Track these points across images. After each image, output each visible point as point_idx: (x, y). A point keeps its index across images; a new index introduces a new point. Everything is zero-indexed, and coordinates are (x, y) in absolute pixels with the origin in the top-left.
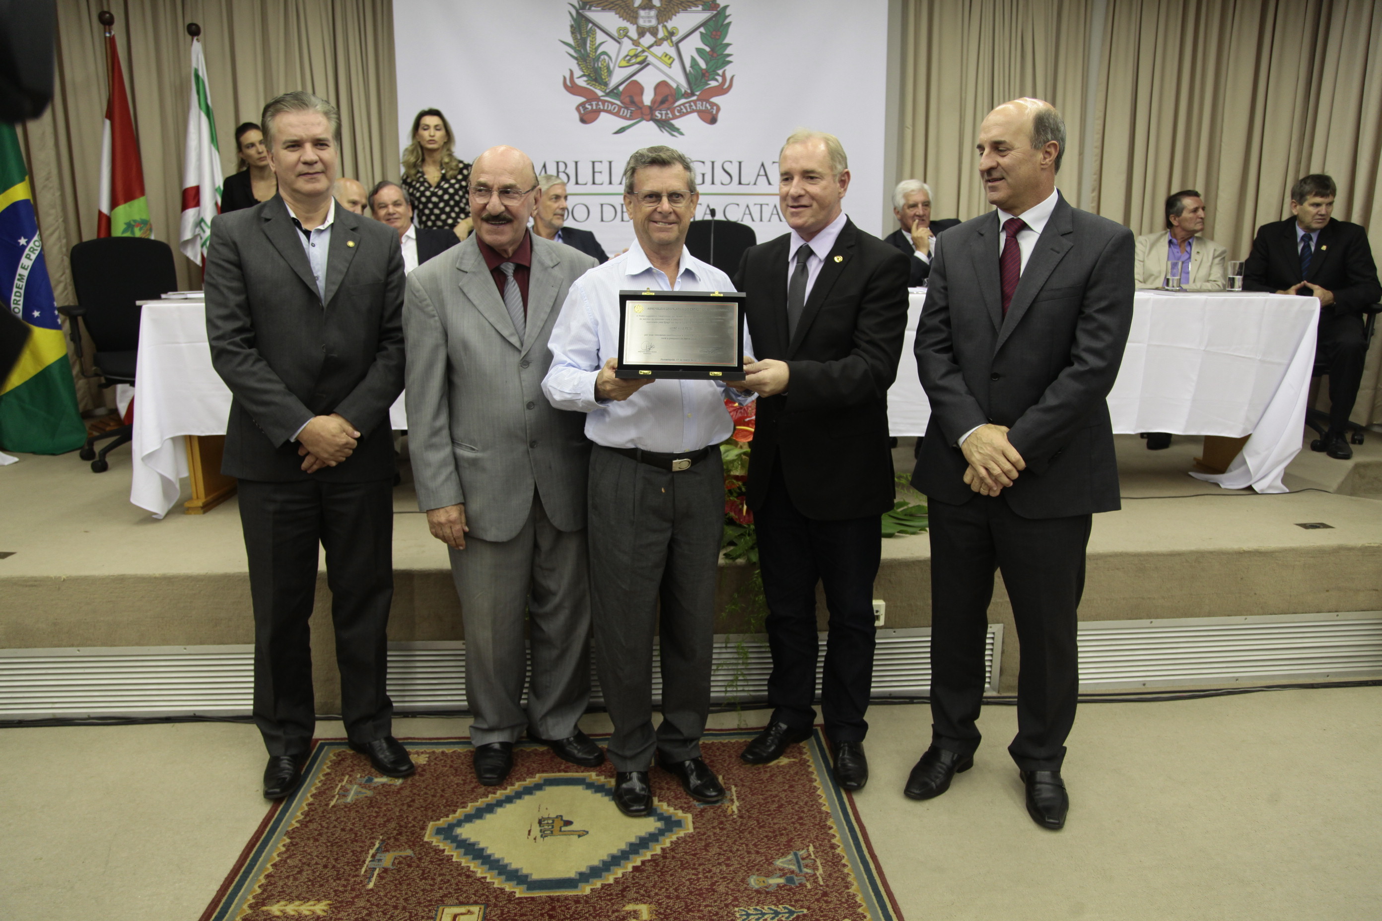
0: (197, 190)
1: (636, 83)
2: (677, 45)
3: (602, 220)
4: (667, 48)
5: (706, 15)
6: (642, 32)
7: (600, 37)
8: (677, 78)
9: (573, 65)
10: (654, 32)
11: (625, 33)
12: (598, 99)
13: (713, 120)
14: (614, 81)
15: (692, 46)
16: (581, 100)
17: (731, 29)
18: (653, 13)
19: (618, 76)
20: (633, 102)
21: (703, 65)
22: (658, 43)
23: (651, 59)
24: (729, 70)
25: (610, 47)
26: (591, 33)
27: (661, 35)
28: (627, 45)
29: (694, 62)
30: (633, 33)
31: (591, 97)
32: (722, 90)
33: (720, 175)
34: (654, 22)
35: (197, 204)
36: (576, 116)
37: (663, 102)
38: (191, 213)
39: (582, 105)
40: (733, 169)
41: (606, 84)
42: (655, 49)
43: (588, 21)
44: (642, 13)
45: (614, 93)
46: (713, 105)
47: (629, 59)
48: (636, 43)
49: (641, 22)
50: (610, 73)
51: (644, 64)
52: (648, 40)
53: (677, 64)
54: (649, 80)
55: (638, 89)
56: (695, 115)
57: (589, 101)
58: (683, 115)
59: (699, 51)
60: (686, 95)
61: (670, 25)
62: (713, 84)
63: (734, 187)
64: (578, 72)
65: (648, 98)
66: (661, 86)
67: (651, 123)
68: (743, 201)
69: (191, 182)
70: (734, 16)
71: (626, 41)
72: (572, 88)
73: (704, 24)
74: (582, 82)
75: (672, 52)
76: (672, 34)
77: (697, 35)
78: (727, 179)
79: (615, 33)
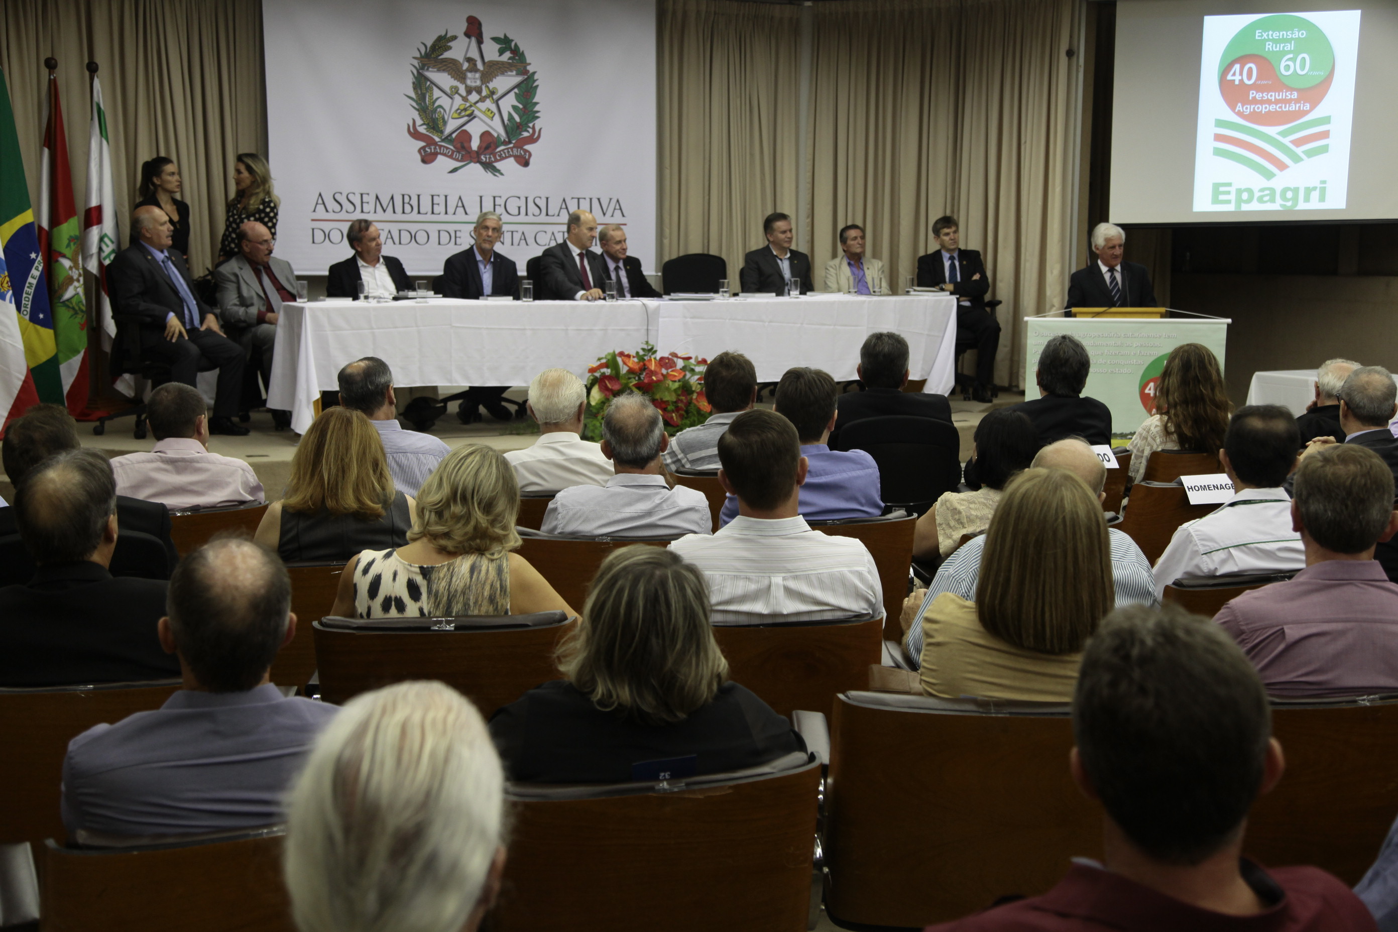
0: (99, 208)
1: (465, 132)
2: (497, 102)
3: (439, 244)
4: (489, 104)
5: (519, 79)
6: (469, 91)
7: (437, 93)
8: (498, 130)
9: (416, 115)
10: (479, 91)
11: (456, 90)
12: (435, 144)
13: (526, 164)
14: (448, 129)
15: (509, 103)
16: (422, 144)
17: (539, 91)
18: (478, 75)
19: (452, 125)
20: (463, 148)
21: (517, 119)
22: (482, 100)
23: (477, 113)
24: (538, 124)
25: (444, 101)
26: (429, 89)
27: (484, 93)
28: (458, 101)
29: (511, 117)
30: (463, 91)
31: (430, 142)
32: (533, 140)
33: (532, 208)
34: (478, 83)
35: (99, 221)
36: (419, 157)
37: (487, 148)
38: (95, 232)
39: (423, 148)
40: (542, 204)
41: (442, 132)
42: (480, 105)
43: (427, 79)
44: (469, 75)
45: (448, 139)
46: (526, 151)
47: (460, 112)
48: (465, 99)
49: (469, 82)
50: (445, 123)
51: (472, 117)
52: (474, 97)
53: (497, 118)
54: (475, 129)
55: (467, 136)
56: (512, 160)
57: (429, 145)
58: (502, 159)
59: (515, 108)
60: (505, 143)
61: (491, 85)
62: (526, 134)
63: (543, 218)
64: (419, 122)
65: (475, 144)
66: (485, 135)
67: (478, 166)
68: (549, 229)
69: (94, 203)
70: (541, 80)
71: (457, 96)
72: (415, 134)
73: (518, 86)
74: (422, 130)
75: (493, 107)
76: (492, 93)
77: (512, 95)
78: (537, 211)
79: (448, 90)
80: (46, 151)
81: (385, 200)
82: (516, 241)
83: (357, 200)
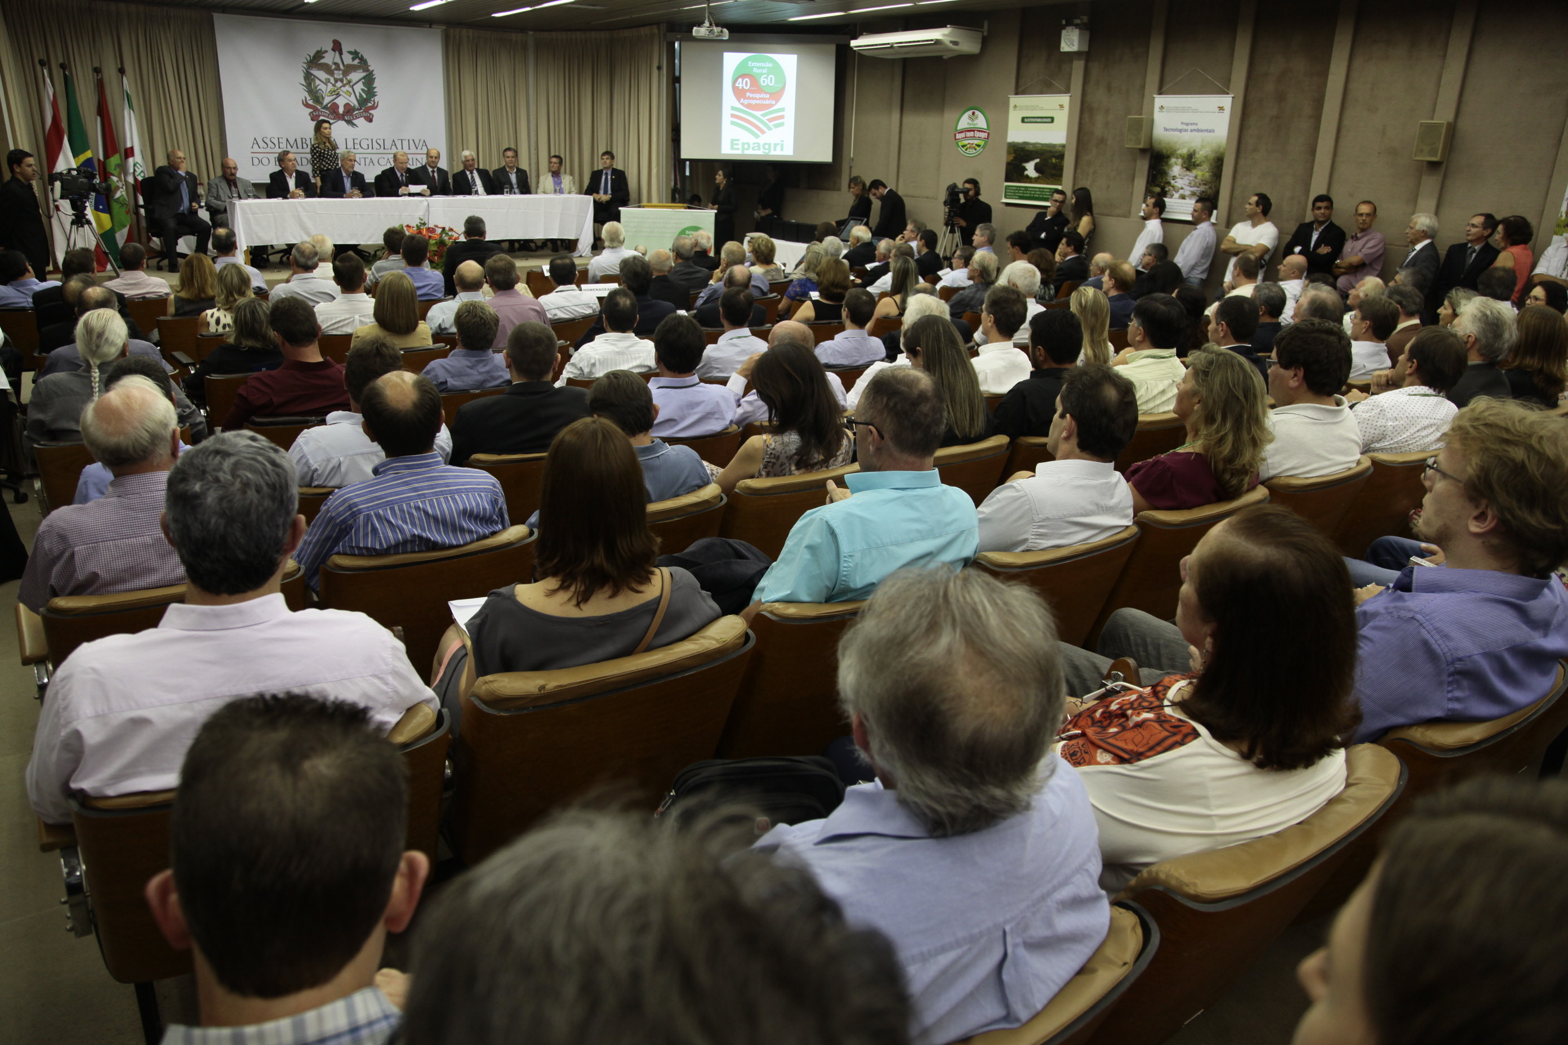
0: (132, 148)
1: (335, 103)
2: (352, 87)
4: (348, 88)
5: (364, 74)
6: (336, 81)
7: (318, 82)
8: (353, 102)
9: (306, 94)
10: (342, 81)
11: (328, 81)
12: (318, 110)
13: (371, 121)
14: (325, 102)
15: (359, 87)
16: (311, 110)
17: (376, 81)
18: (341, 72)
19: (327, 100)
20: (334, 112)
21: (365, 96)
22: (344, 86)
23: (341, 93)
24: (376, 99)
25: (322, 87)
26: (313, 80)
27: (345, 82)
28: (330, 87)
29: (361, 95)
30: (332, 81)
31: (315, 109)
32: (374, 107)
33: (375, 145)
34: (341, 76)
35: (133, 155)
36: (309, 118)
37: (348, 112)
38: (131, 160)
39: (312, 112)
40: (382, 144)
41: (322, 104)
42: (342, 88)
43: (312, 74)
44: (336, 72)
45: (325, 107)
46: (370, 114)
47: (331, 93)
48: (334, 85)
49: (336, 76)
50: (323, 99)
51: (338, 95)
52: (339, 84)
53: (353, 95)
54: (341, 102)
55: (336, 106)
56: (363, 119)
57: (315, 111)
58: (357, 118)
59: (362, 90)
60: (358, 109)
61: (349, 78)
62: (370, 105)
63: (382, 150)
64: (308, 98)
65: (341, 110)
66: (347, 105)
67: (343, 122)
68: (386, 157)
69: (129, 145)
70: (377, 74)
71: (329, 84)
72: (307, 105)
73: (364, 78)
74: (311, 102)
75: (350, 90)
76: (350, 82)
77: (361, 83)
78: (378, 147)
79: (324, 81)
80: (99, 118)
81: (292, 142)
82: (367, 163)
83: (276, 141)
